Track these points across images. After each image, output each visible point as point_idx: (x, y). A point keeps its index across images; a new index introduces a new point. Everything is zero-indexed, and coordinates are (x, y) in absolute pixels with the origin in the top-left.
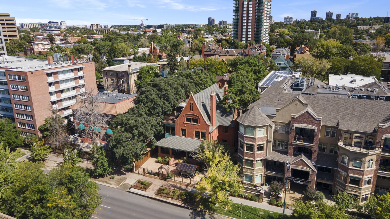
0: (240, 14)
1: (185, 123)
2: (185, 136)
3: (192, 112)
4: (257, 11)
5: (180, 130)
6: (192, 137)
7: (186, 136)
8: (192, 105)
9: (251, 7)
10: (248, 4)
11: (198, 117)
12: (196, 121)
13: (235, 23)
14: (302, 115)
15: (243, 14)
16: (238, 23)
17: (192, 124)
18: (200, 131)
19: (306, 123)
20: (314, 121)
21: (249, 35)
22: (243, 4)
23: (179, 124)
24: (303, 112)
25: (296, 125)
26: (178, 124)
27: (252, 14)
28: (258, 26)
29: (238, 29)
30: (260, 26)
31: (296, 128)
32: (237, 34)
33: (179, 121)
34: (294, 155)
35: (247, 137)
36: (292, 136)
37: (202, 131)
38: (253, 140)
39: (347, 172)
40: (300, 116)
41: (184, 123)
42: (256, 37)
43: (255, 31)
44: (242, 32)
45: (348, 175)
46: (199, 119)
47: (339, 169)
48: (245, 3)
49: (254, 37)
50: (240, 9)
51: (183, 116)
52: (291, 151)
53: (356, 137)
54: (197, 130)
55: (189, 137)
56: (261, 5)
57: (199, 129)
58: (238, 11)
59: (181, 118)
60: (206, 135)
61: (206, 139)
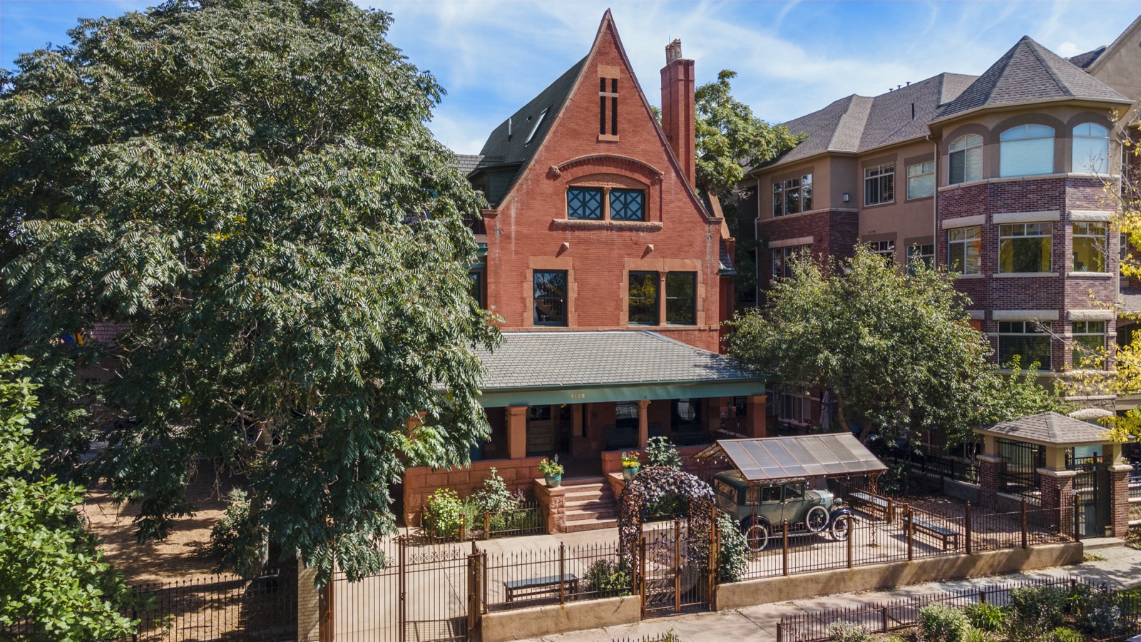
1: (565, 227)
3: (609, 145)
5: (522, 278)
6: (614, 322)
7: (572, 316)
8: (609, 94)
12: (633, 202)
17: (610, 228)
18: (664, 265)
23: (521, 238)
26: (508, 237)
33: (519, 215)
37: (676, 265)
38: (1101, 193)
41: (553, 227)
46: (654, 192)
51: (552, 175)
54: (644, 265)
55: (587, 322)
57: (661, 253)
59: (530, 194)
60: (701, 291)
61: (701, 315)
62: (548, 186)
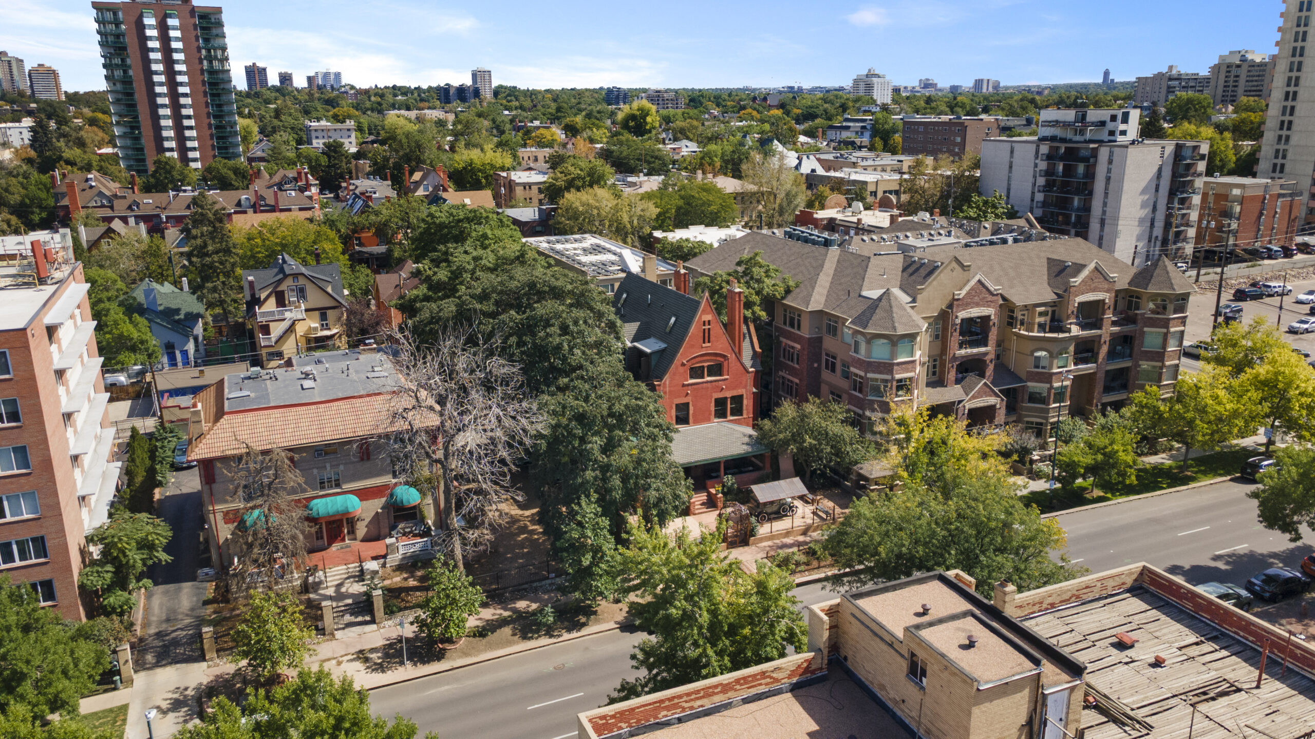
0: (133, 59)
1: (687, 385)
2: (688, 424)
3: (708, 348)
4: (204, 52)
5: (672, 408)
6: (708, 420)
7: (691, 420)
8: (707, 327)
9: (177, 39)
10: (163, 28)
11: (724, 357)
12: (717, 370)
13: (120, 96)
14: (972, 289)
15: (147, 62)
16: (130, 94)
17: (707, 382)
18: (729, 394)
19: (978, 305)
20: (990, 298)
21: (190, 139)
22: (141, 27)
23: (670, 392)
24: (973, 282)
25: (963, 314)
26: (665, 393)
27: (185, 62)
28: (220, 106)
29: (136, 117)
30: (225, 108)
31: (962, 320)
32: (137, 139)
33: (670, 383)
34: (958, 381)
35: (899, 364)
36: (955, 339)
37: (735, 393)
38: (910, 366)
39: (1050, 382)
40: (968, 293)
41: (684, 385)
42: (219, 148)
43: (210, 125)
44: (158, 129)
45: (1051, 387)
46: (725, 364)
47: (1029, 384)
48: (149, 21)
49: (213, 146)
50: (131, 41)
51: (683, 365)
52: (952, 375)
53: (1041, 314)
54: (721, 395)
55: (696, 422)
56: (214, 31)
57: (728, 389)
58: (124, 49)
59: (674, 374)
60: (745, 402)
61: (745, 412)
62: (681, 369)
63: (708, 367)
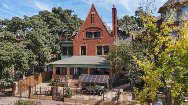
1: (85, 39)
2: (86, 55)
3: (93, 25)
5: (79, 47)
8: (93, 17)
11: (101, 29)
17: (93, 39)
23: (78, 41)
26: (76, 41)
46: (101, 32)
51: (83, 31)
54: (99, 45)
55: (89, 55)
57: (102, 43)
59: (80, 34)
63: (94, 33)
